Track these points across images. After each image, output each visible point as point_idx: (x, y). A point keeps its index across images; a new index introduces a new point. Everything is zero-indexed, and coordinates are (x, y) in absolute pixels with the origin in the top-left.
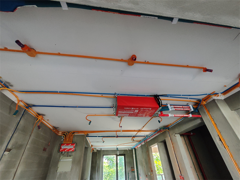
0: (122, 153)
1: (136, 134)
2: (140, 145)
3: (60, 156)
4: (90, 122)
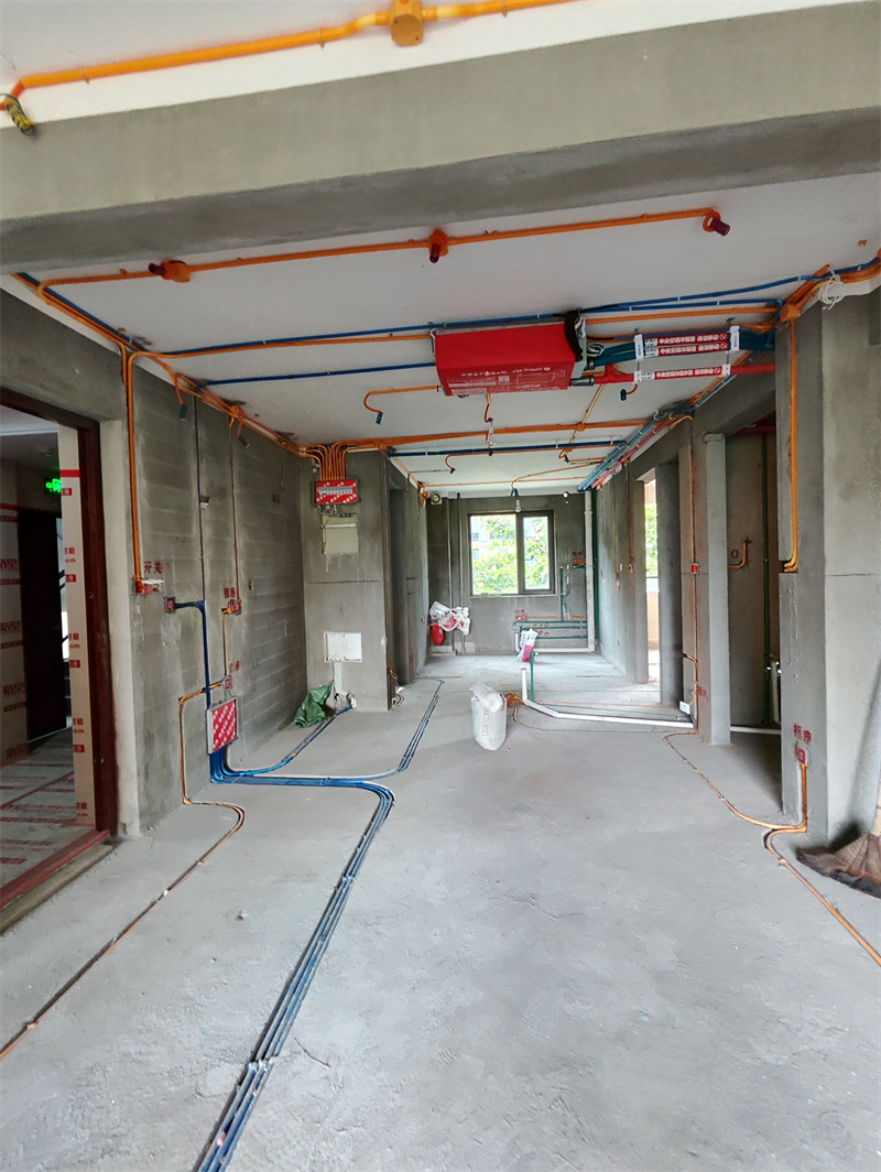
0: (541, 505)
1: (574, 438)
2: (609, 478)
3: (321, 516)
4: (380, 414)
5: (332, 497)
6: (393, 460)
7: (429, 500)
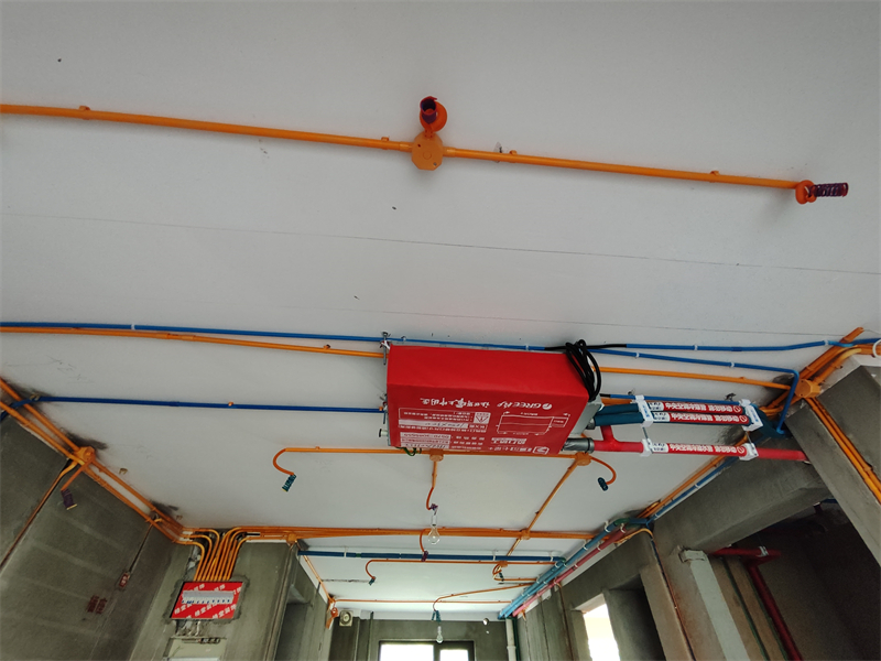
0: (459, 635)
1: (512, 549)
2: (534, 604)
3: (170, 640)
4: (291, 479)
5: (199, 607)
6: (303, 560)
7: (337, 620)
